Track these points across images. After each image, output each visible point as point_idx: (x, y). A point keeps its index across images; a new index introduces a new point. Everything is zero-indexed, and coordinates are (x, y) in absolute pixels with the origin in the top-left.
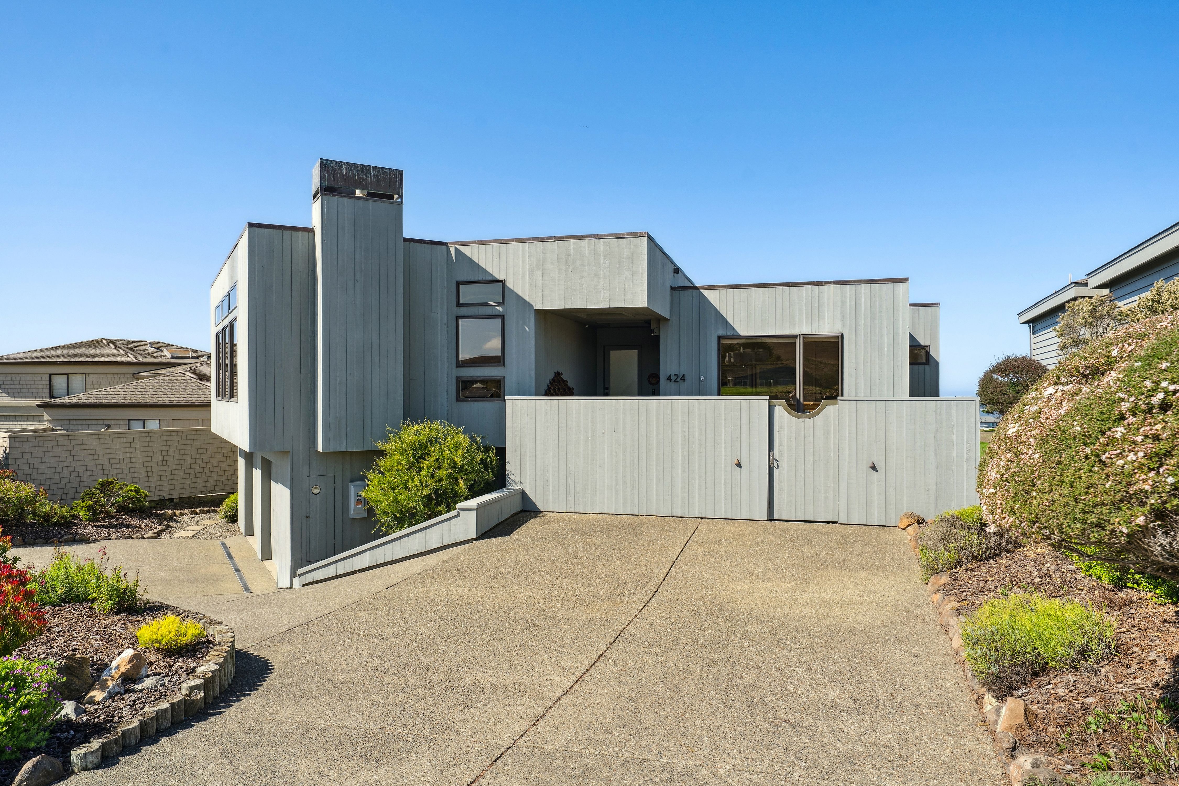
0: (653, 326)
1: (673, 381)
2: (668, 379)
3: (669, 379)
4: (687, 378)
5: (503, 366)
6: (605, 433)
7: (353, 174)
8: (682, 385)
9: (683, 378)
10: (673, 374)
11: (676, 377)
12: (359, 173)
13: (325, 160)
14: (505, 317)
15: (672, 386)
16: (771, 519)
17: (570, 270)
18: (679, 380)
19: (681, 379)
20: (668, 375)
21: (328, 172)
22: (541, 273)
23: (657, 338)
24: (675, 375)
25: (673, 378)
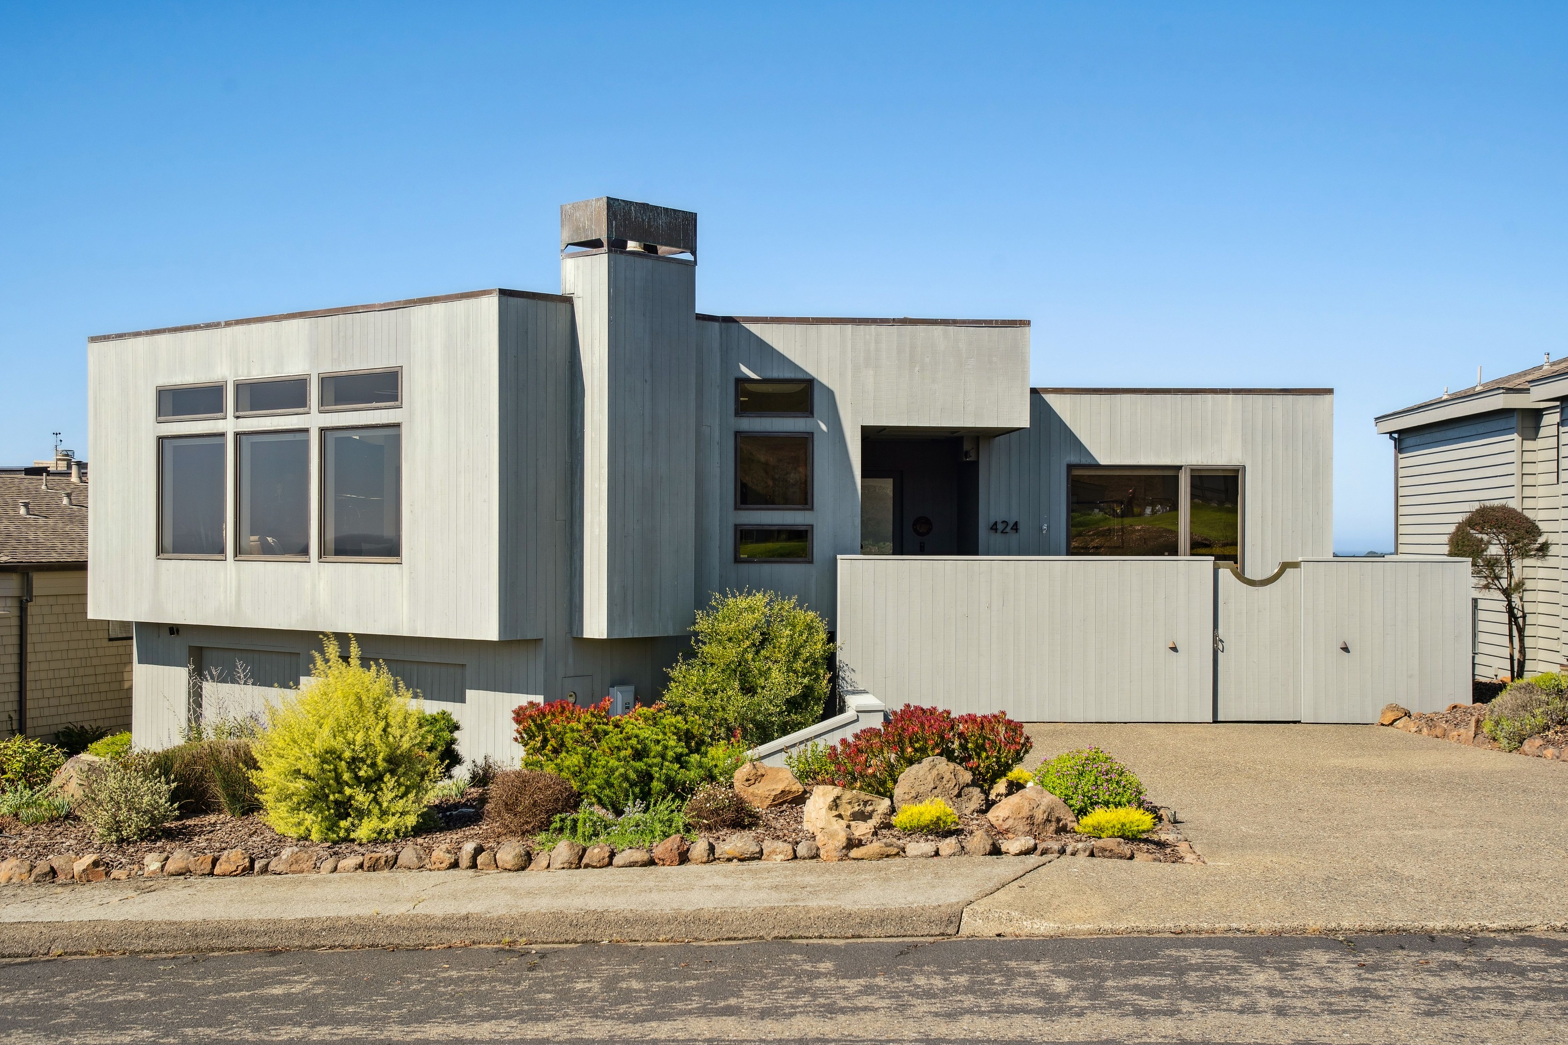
0: (967, 446)
1: (999, 531)
2: (991, 529)
3: (994, 528)
4: (1021, 527)
5: (812, 509)
6: (989, 607)
7: (643, 220)
8: (1013, 537)
9: (1016, 527)
10: (999, 520)
11: (1004, 525)
12: (649, 219)
13: (613, 199)
14: (815, 435)
15: (997, 539)
16: (1215, 721)
17: (917, 369)
18: (1008, 529)
19: (1012, 529)
20: (992, 521)
21: (615, 218)
22: (872, 372)
23: (975, 464)
24: (1003, 522)
25: (1000, 527)
